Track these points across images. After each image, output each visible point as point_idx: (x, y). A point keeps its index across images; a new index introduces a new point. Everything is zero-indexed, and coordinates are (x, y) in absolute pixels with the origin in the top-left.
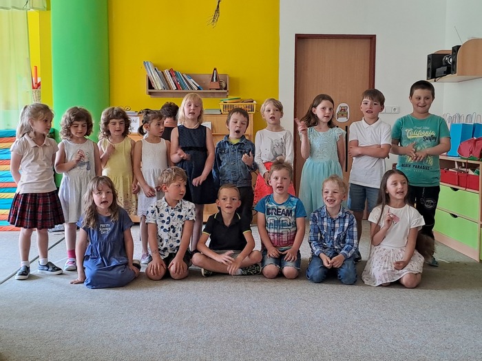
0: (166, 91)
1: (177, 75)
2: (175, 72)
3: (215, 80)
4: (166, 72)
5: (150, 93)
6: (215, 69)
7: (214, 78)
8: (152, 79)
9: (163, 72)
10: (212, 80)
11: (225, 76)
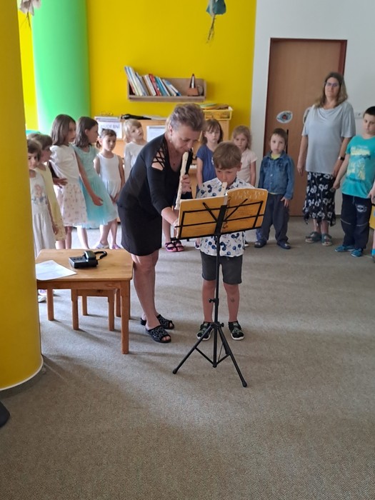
0: (146, 97)
1: (156, 81)
2: (155, 77)
3: (193, 87)
4: (146, 77)
5: (130, 98)
6: (193, 75)
7: (193, 84)
8: (133, 86)
9: (143, 78)
11: (202, 80)
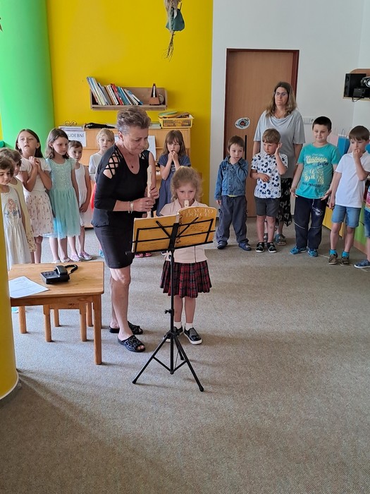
0: (109, 106)
1: (119, 91)
2: (117, 88)
3: (154, 96)
4: (108, 87)
5: (94, 108)
6: (154, 85)
8: (95, 95)
9: (105, 88)
11: (163, 90)
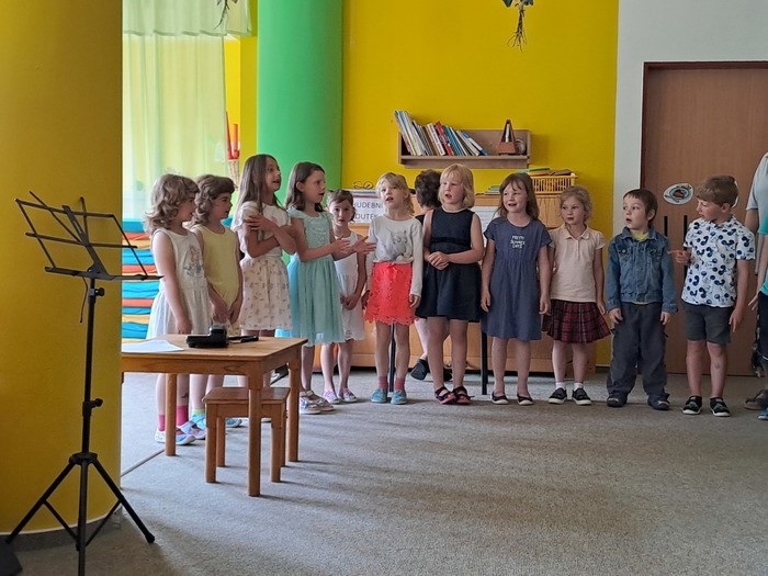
0: (428, 157)
1: (446, 133)
2: (443, 127)
3: (507, 140)
4: (430, 127)
5: (404, 162)
6: (508, 122)
7: (507, 136)
8: (407, 140)
9: (424, 128)
10: (503, 140)
11: (524, 132)
